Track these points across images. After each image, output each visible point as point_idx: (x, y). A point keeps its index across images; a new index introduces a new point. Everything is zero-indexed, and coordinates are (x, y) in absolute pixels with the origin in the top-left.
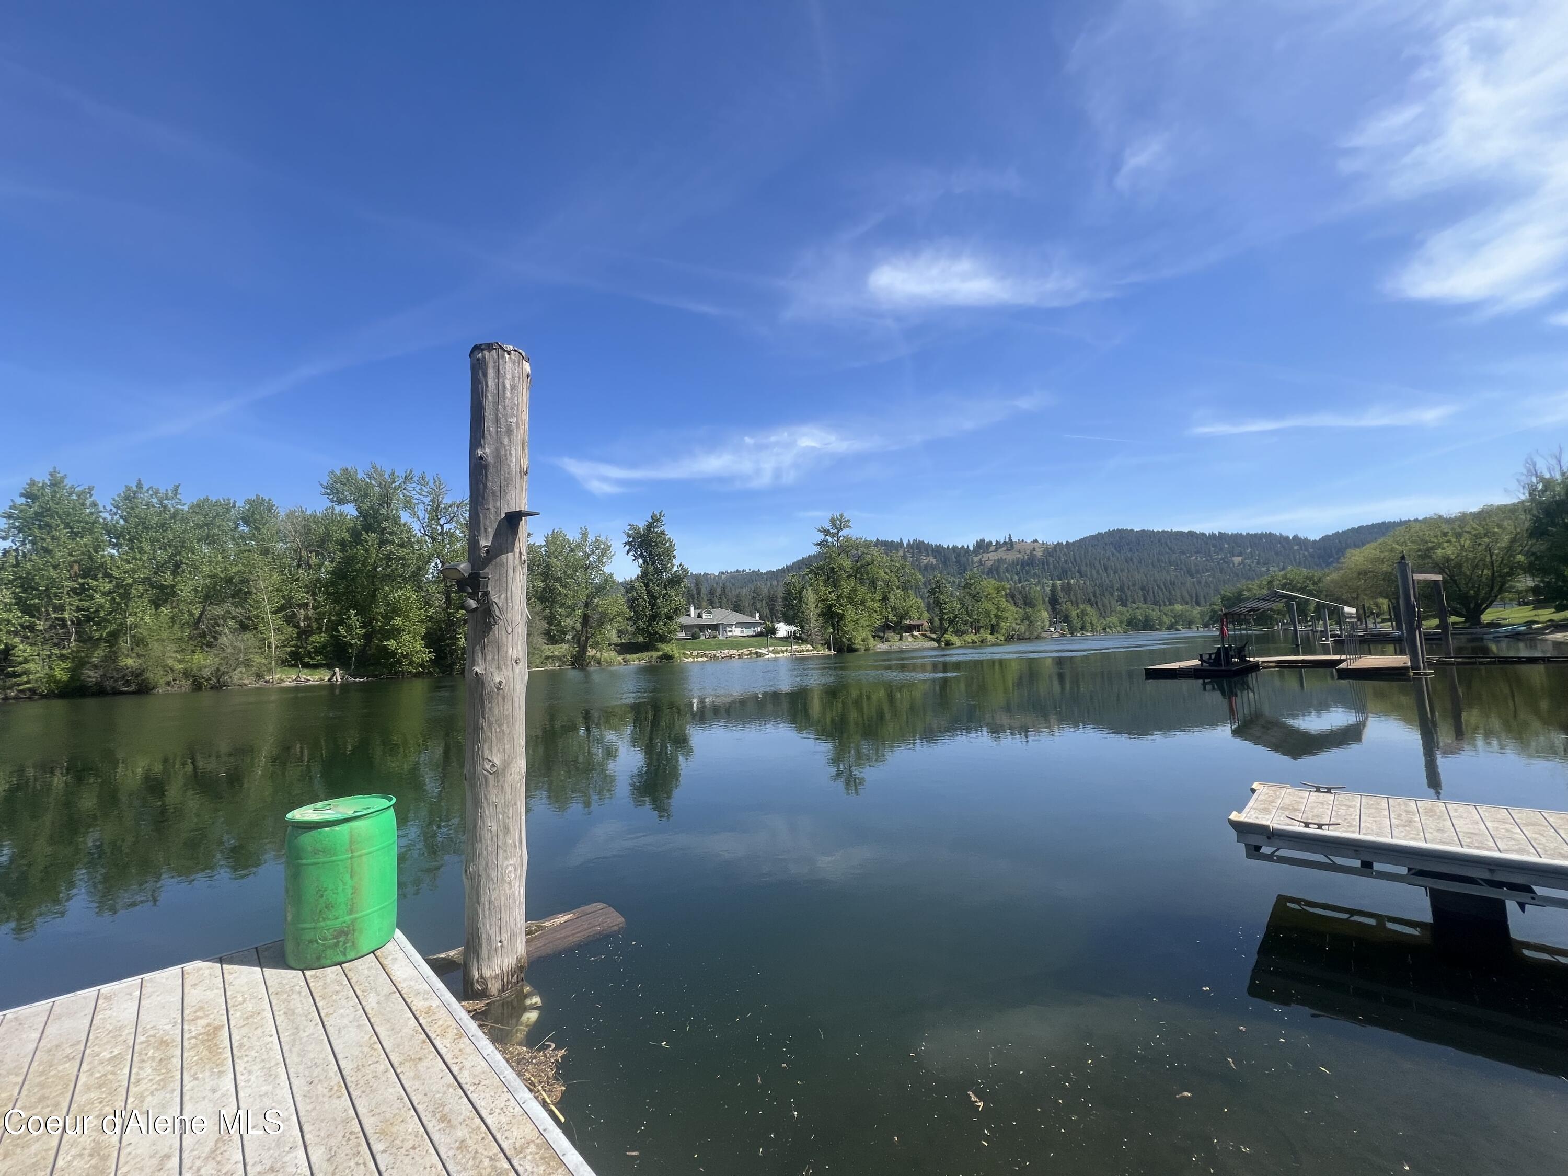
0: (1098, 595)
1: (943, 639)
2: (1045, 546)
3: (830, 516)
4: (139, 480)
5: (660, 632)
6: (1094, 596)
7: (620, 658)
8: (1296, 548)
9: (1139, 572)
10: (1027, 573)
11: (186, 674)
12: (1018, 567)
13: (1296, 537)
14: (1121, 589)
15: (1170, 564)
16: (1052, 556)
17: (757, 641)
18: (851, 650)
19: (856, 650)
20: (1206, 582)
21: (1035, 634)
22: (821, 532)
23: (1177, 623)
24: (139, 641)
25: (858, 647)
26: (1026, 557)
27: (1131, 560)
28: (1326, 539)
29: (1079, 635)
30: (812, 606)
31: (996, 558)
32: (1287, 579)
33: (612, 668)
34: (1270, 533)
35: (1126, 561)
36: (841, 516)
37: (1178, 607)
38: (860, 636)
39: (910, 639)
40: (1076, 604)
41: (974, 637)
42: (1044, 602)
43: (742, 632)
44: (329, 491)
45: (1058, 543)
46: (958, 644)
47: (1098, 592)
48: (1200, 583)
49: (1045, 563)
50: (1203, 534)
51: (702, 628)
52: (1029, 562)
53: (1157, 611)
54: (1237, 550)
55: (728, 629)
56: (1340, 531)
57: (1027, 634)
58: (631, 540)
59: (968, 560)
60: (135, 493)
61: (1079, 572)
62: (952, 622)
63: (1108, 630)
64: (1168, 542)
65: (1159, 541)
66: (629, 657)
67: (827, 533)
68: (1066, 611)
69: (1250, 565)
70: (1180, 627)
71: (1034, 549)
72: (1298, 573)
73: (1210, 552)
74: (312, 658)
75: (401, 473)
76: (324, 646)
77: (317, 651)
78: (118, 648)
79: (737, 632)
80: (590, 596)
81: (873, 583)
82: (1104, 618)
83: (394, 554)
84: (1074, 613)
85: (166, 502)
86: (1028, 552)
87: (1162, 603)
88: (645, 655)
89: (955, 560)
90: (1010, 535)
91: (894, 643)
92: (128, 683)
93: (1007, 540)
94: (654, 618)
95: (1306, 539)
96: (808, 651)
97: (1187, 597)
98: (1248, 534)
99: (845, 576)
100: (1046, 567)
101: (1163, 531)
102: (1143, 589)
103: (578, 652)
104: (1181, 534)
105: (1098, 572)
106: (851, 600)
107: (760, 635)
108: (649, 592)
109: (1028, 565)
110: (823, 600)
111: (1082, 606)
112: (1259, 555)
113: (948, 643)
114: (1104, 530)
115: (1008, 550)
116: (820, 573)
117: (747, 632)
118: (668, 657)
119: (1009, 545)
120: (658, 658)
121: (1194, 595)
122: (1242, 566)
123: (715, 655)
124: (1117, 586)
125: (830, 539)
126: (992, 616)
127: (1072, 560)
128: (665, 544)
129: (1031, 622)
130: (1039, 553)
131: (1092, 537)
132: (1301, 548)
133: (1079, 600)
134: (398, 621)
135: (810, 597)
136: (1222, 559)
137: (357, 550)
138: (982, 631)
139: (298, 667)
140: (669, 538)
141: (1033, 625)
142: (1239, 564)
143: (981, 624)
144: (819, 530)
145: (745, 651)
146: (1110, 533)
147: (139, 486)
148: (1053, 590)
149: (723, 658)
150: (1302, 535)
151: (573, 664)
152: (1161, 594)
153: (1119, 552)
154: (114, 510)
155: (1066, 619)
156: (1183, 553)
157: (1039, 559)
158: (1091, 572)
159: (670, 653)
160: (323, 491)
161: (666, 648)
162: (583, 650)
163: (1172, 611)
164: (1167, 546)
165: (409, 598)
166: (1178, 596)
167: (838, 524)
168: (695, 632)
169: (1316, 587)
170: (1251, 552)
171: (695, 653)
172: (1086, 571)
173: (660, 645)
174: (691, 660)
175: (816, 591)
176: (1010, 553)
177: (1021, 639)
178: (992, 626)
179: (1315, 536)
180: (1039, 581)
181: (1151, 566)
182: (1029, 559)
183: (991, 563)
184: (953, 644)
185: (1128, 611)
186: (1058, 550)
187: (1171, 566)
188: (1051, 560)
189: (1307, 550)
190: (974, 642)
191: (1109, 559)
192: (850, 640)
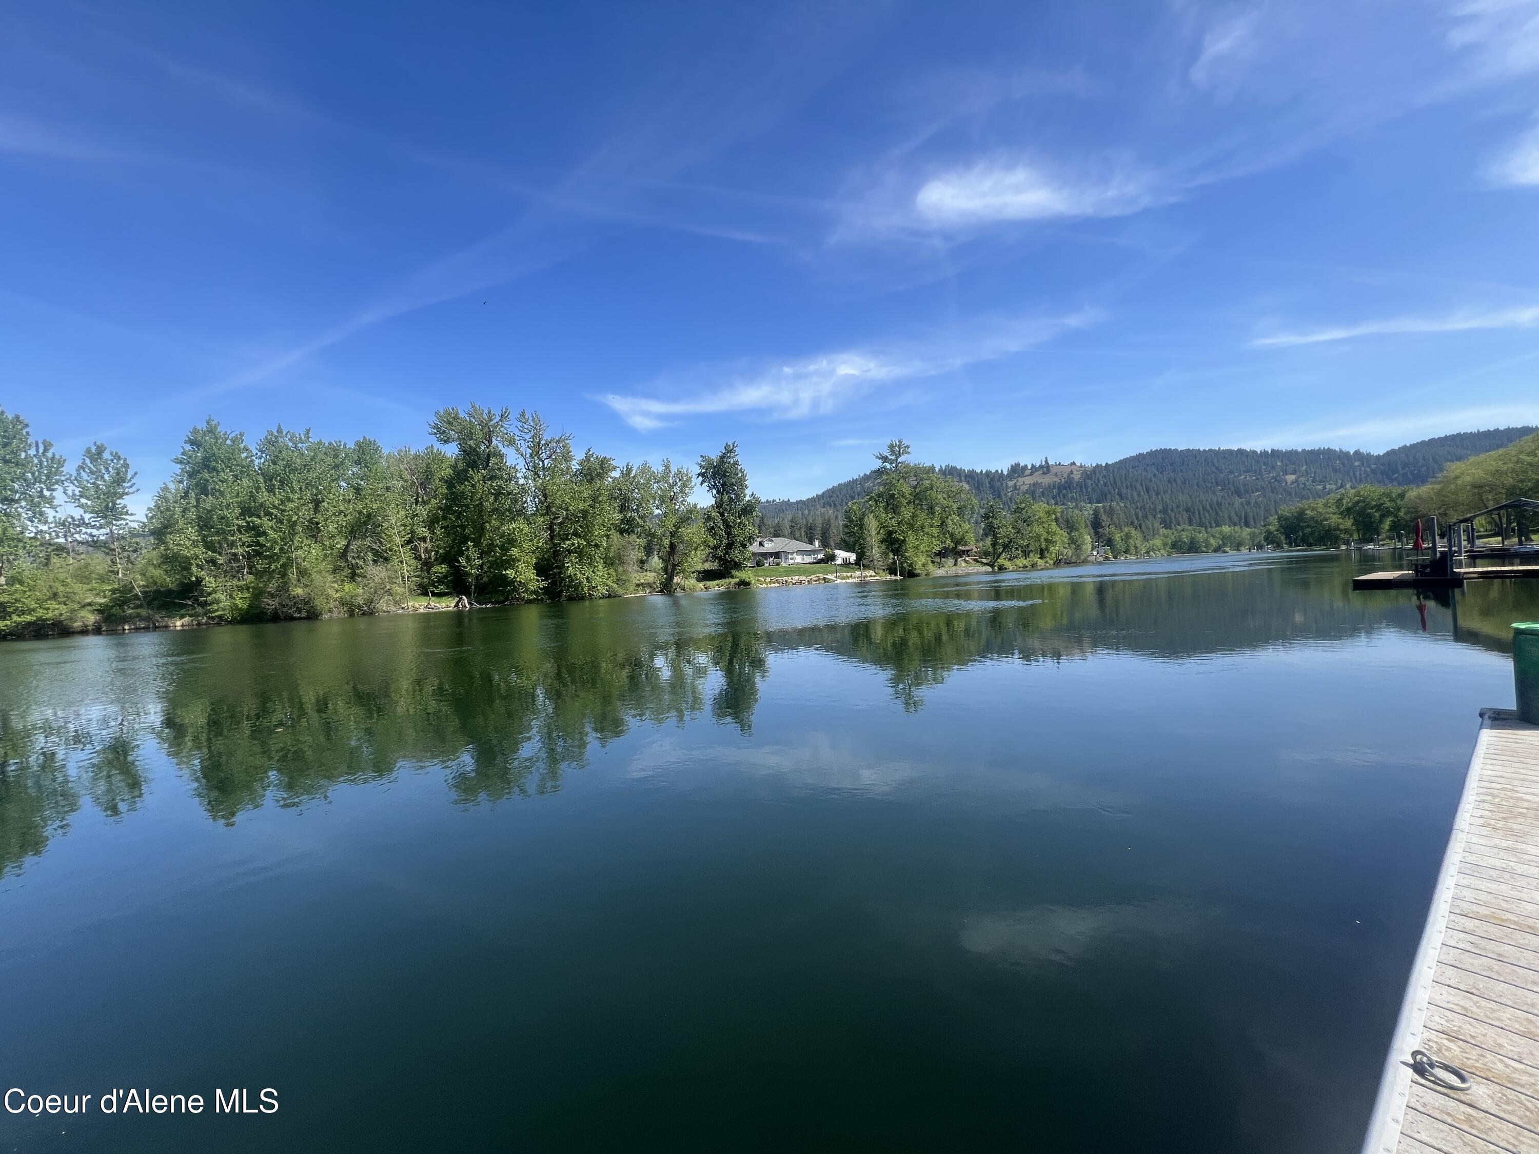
0: (1140, 518)
1: (996, 564)
2: (1083, 469)
3: (889, 442)
4: (279, 425)
5: (736, 559)
6: (1137, 518)
7: (701, 585)
8: (1357, 464)
9: (1183, 493)
10: (1064, 496)
11: (343, 603)
12: (1055, 491)
13: (1357, 453)
14: (1164, 511)
15: (1217, 484)
16: (1091, 479)
17: (821, 568)
18: (912, 574)
19: (917, 575)
20: (1256, 502)
21: (1082, 558)
22: (880, 459)
23: (1224, 545)
24: (302, 573)
25: (919, 572)
26: (1063, 480)
27: (1175, 481)
28: (1388, 454)
29: (1122, 558)
30: (873, 533)
31: (1032, 482)
32: (1360, 496)
33: (696, 594)
34: (1329, 448)
35: (1169, 482)
36: (900, 442)
37: (1226, 529)
38: (920, 561)
39: (964, 564)
40: (1119, 527)
41: (1025, 562)
42: (1086, 526)
43: (803, 559)
44: (435, 431)
45: (1097, 464)
46: (1011, 568)
47: (1140, 514)
48: (1249, 503)
49: (1082, 486)
50: (1254, 452)
51: (765, 555)
52: (1066, 485)
53: (1204, 532)
54: (1291, 468)
55: (790, 557)
56: (1408, 445)
57: (1074, 557)
58: (704, 471)
59: (1002, 484)
60: (276, 437)
61: (1120, 494)
62: (1006, 547)
63: (1151, 553)
64: (1215, 461)
65: (1205, 461)
66: (709, 583)
67: (885, 459)
68: (1109, 534)
69: (1304, 484)
70: (1227, 549)
71: (1072, 472)
72: (1372, 490)
73: (1260, 470)
74: (436, 588)
75: (497, 413)
76: (445, 577)
77: (440, 581)
78: (289, 579)
79: (798, 559)
80: (677, 526)
81: (931, 509)
82: (1148, 541)
83: (503, 489)
84: (1117, 537)
85: (300, 445)
86: (1065, 476)
87: (1208, 525)
88: (724, 581)
89: (988, 485)
90: (1046, 458)
91: (948, 569)
92: (299, 610)
93: (1044, 463)
94: (730, 546)
95: (1369, 455)
96: (871, 576)
97: (1236, 519)
98: (1304, 450)
99: (904, 502)
100: (1084, 490)
101: (1210, 450)
102: (1187, 510)
103: (666, 579)
104: (1230, 452)
105: (1139, 494)
106: (911, 526)
107: (820, 562)
108: (725, 522)
109: (1065, 488)
110: (885, 527)
111: (1126, 530)
112: (1315, 473)
113: (1002, 568)
114: (1145, 451)
115: (1044, 473)
116: (881, 499)
117: (808, 559)
118: (744, 583)
119: (1046, 468)
120: (736, 584)
121: (1243, 516)
122: (1295, 484)
123: (786, 581)
124: (1160, 507)
125: (888, 466)
126: (1042, 540)
127: (1112, 482)
128: (737, 475)
129: (1078, 546)
130: (1077, 476)
131: (1132, 459)
132: (1363, 465)
133: (1122, 523)
134: (515, 552)
135: (872, 524)
136: (1273, 478)
137: (465, 486)
138: (1031, 555)
139: (428, 595)
140: (741, 469)
141: (1080, 549)
142: (1293, 483)
143: (1031, 548)
144: (877, 457)
145: (813, 577)
146: (1152, 454)
147: (279, 431)
148: (1096, 513)
149: (793, 584)
150: (1363, 450)
151: (662, 591)
152: (1207, 515)
153: (1161, 473)
154: (259, 454)
155: (1109, 542)
156: (1231, 472)
157: (1077, 482)
158: (1132, 495)
159: (747, 580)
160: (430, 430)
161: (740, 575)
162: (670, 579)
163: (1221, 532)
164: (1214, 465)
165: (522, 530)
166: (1226, 517)
167: (897, 450)
168: (760, 560)
169: (1393, 504)
170: (1306, 470)
171: (768, 579)
172: (1127, 493)
173: (734, 572)
174: (765, 586)
175: (876, 517)
176: (1046, 476)
177: (1069, 563)
178: (1042, 550)
179: (1378, 450)
180: (1077, 505)
181: (1196, 487)
182: (1066, 482)
183: (1026, 487)
184: (1006, 569)
185: (1173, 533)
186: (1097, 472)
187: (1218, 485)
188: (1089, 482)
189: (1369, 466)
190: (1025, 567)
191: (1151, 480)
192: (911, 565)
